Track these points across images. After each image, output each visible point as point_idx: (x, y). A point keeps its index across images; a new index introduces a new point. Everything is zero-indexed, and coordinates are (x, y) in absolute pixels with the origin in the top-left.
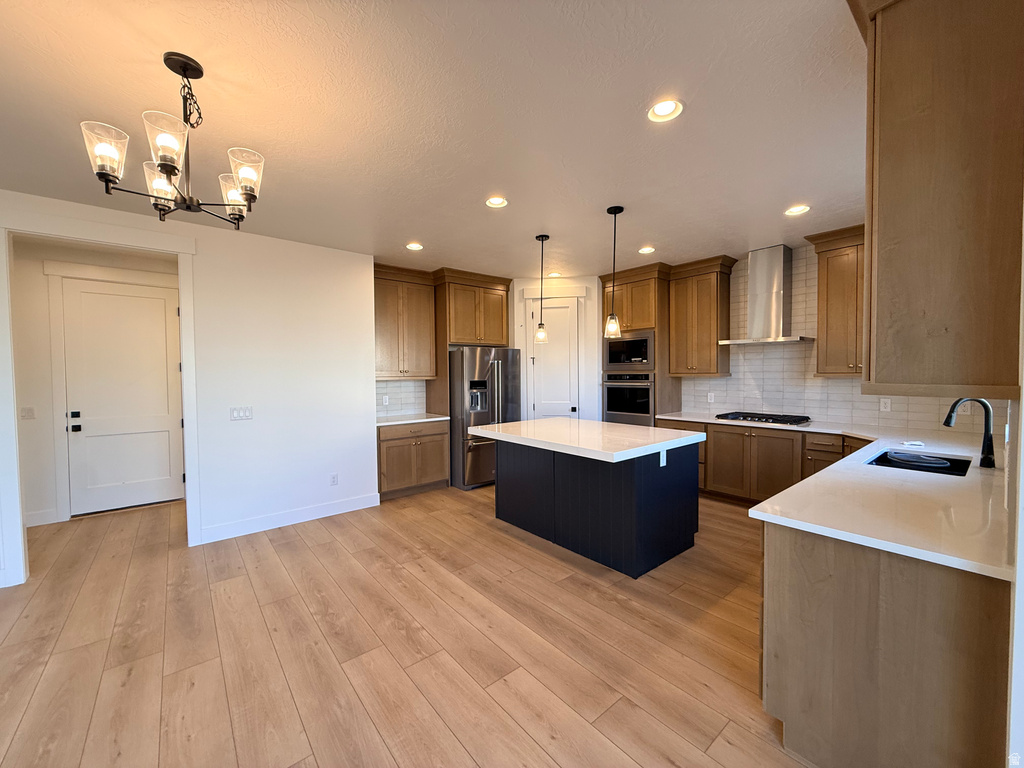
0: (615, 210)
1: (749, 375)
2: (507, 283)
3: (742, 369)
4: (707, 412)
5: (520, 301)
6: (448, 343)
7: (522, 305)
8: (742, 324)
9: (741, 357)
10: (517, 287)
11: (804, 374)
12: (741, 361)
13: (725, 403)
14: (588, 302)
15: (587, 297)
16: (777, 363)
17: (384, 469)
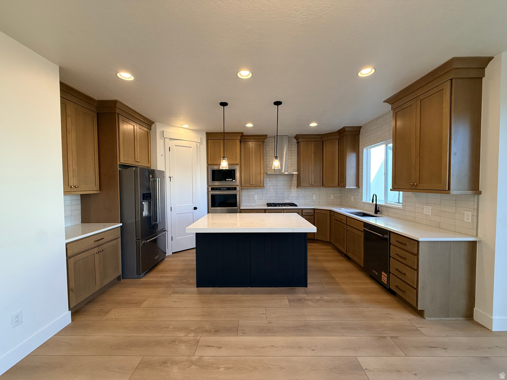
0: (278, 103)
1: (271, 187)
2: (148, 124)
3: (268, 185)
4: (254, 204)
5: (161, 139)
6: (118, 163)
7: (162, 141)
8: (268, 165)
9: (268, 179)
10: (159, 128)
11: (290, 187)
12: (268, 182)
13: (262, 199)
14: (201, 146)
15: (201, 143)
16: (281, 183)
17: (72, 285)
